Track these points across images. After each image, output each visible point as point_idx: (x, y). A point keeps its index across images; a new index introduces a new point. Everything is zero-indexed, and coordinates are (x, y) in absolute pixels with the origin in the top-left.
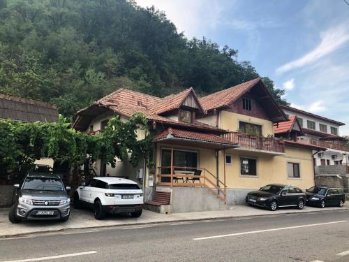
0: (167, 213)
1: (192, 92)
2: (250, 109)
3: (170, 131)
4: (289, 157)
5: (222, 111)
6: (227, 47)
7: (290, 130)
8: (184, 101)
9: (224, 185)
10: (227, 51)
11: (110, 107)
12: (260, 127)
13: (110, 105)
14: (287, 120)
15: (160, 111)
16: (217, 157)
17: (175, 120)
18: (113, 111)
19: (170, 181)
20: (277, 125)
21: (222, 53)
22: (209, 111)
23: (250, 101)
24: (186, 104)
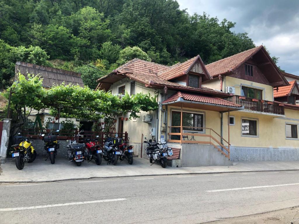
0: (177, 166)
1: (199, 59)
2: (252, 75)
3: (180, 94)
4: (288, 119)
5: (227, 77)
6: (225, 20)
7: (290, 93)
8: (192, 68)
9: (229, 143)
10: (226, 24)
11: (127, 75)
12: (260, 91)
13: (127, 73)
14: (287, 84)
15: (170, 77)
16: (221, 119)
17: (184, 84)
18: (129, 78)
19: (180, 139)
20: (277, 89)
21: (221, 26)
22: (214, 77)
23: (252, 67)
24: (194, 71)
